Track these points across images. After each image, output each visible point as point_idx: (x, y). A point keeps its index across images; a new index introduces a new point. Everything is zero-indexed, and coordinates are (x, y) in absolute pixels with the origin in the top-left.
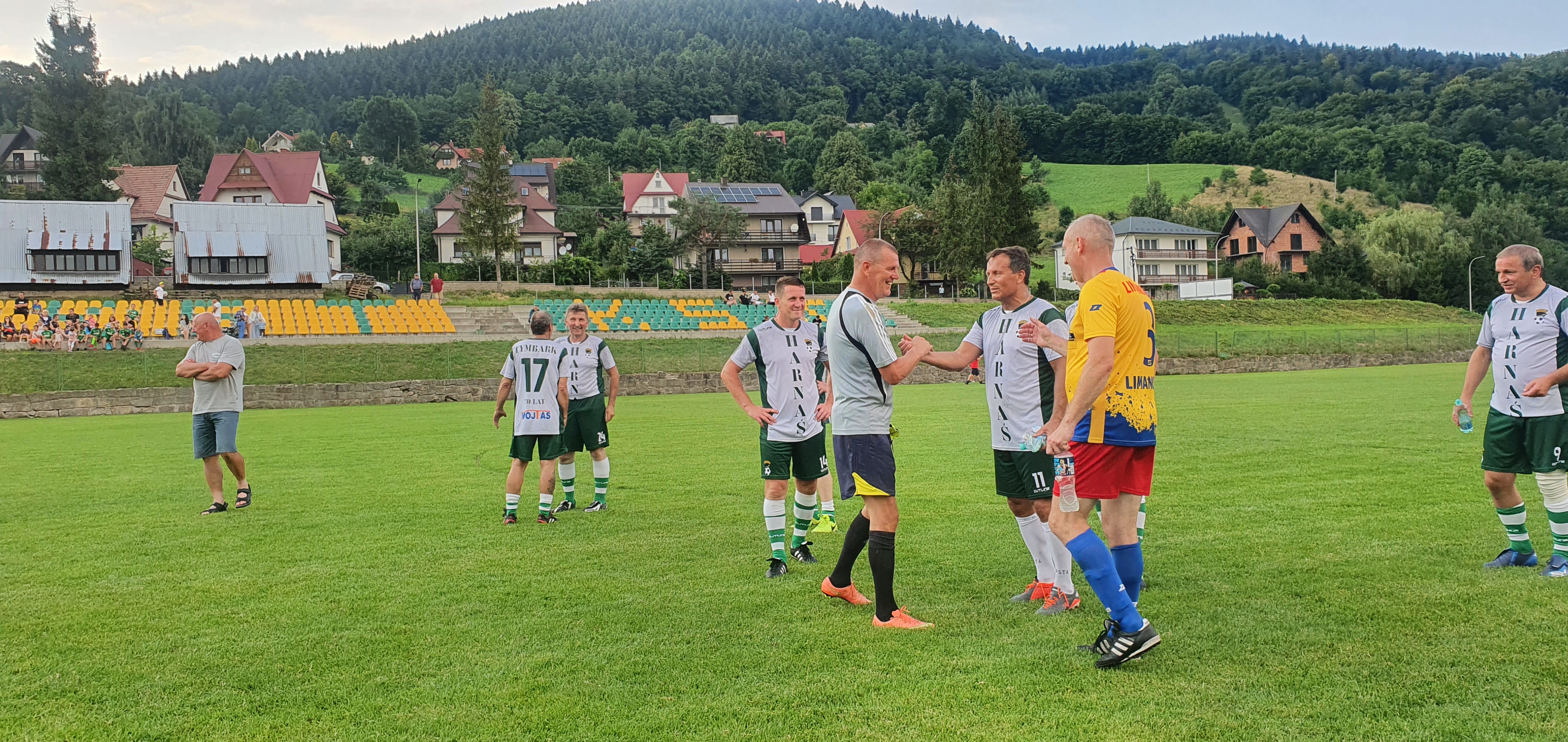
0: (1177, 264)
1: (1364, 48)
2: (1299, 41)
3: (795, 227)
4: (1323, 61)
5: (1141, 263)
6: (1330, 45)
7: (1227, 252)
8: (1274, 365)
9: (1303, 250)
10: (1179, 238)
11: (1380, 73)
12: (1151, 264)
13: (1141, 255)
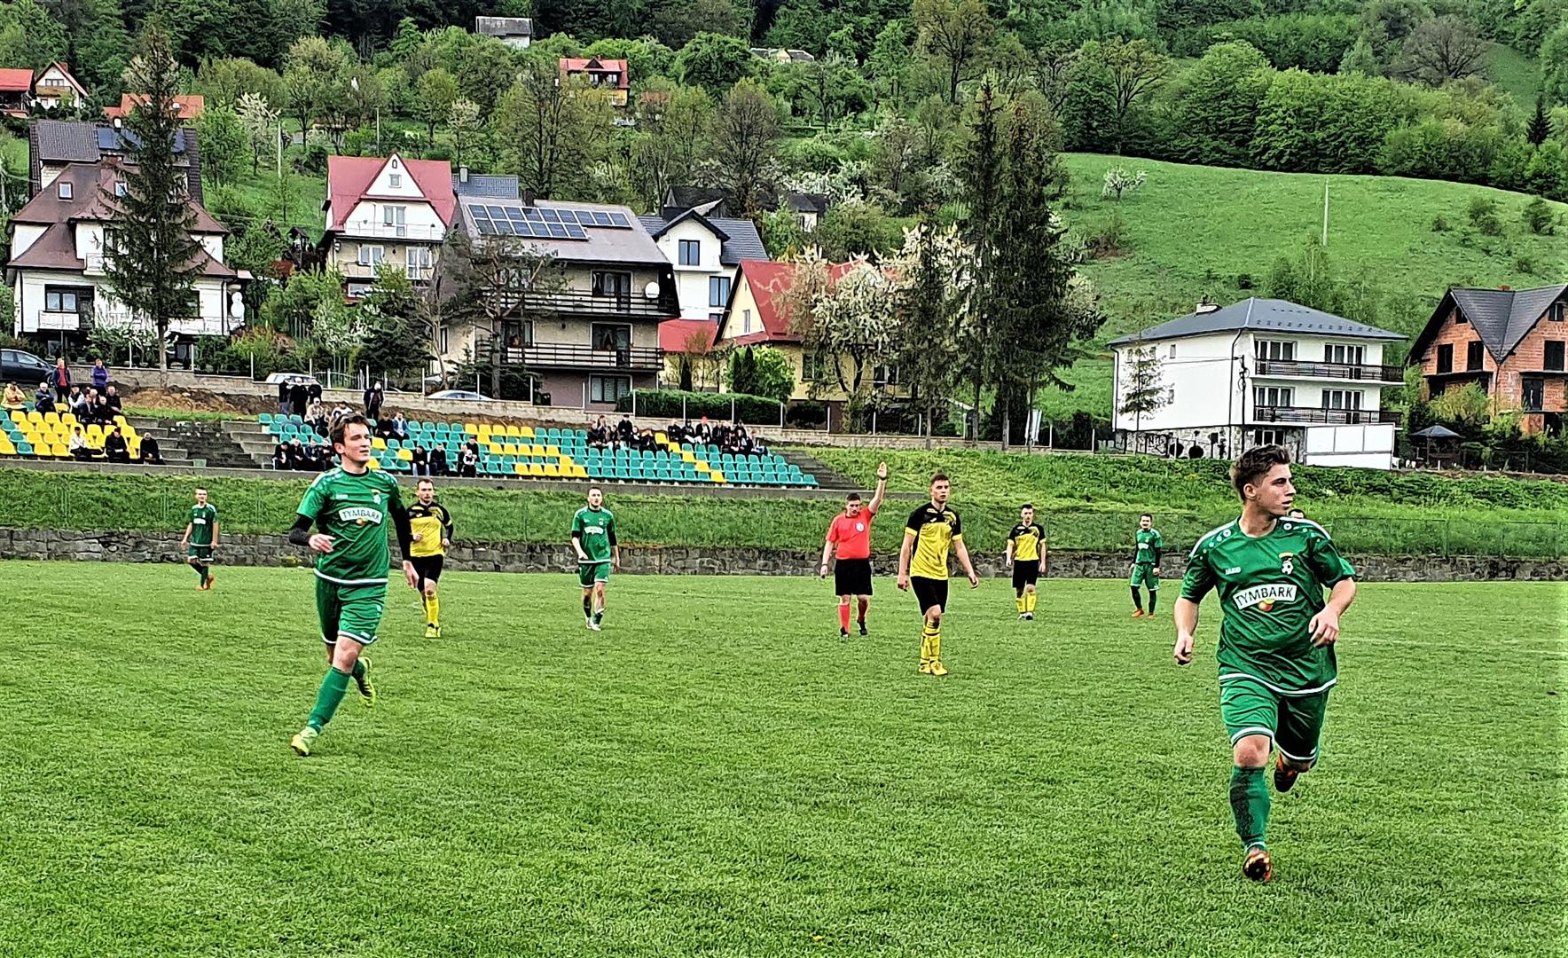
0: (1327, 388)
3: (653, 289)
5: (1262, 384)
7: (1432, 369)
12: (1279, 386)
13: (1262, 370)
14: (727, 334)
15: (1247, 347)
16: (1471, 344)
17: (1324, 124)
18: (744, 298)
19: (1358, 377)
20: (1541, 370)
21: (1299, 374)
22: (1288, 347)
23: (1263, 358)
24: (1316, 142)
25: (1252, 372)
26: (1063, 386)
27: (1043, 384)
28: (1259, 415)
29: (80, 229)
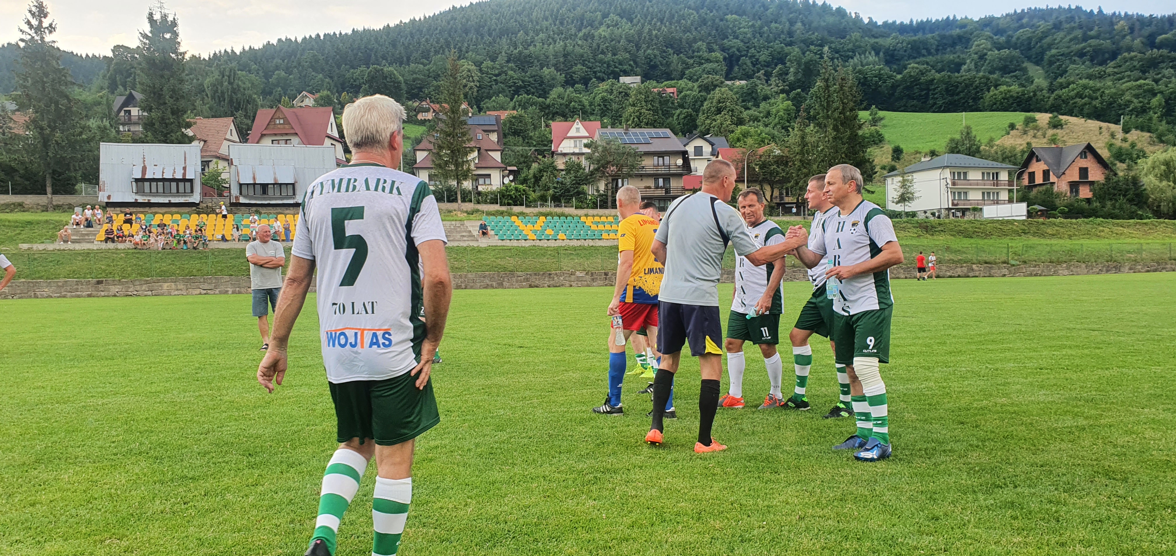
0: (984, 191)
1: (1151, 16)
2: (1096, 12)
3: (680, 162)
4: (1116, 27)
5: (954, 190)
6: (1123, 14)
7: (1026, 182)
8: (1055, 271)
9: (1089, 180)
10: (986, 171)
11: (1164, 36)
12: (962, 191)
13: (954, 184)
19: (997, 186)
20: (1078, 180)
21: (970, 185)
22: (965, 174)
23: (954, 179)
25: (950, 186)
28: (953, 204)
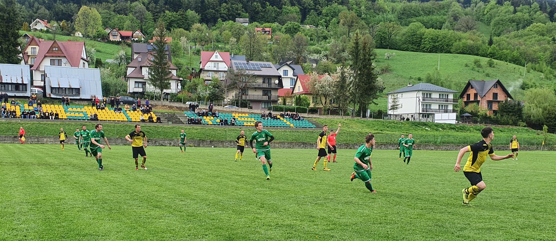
0: (439, 104)
3: (277, 82)
7: (465, 100)
9: (498, 100)
12: (428, 104)
13: (424, 100)
14: (294, 92)
15: (420, 95)
16: (475, 94)
17: (438, 42)
18: (299, 83)
19: (447, 102)
20: (492, 100)
21: (433, 101)
22: (430, 94)
23: (424, 97)
24: (437, 46)
25: (421, 100)
26: (375, 104)
27: (370, 103)
28: (423, 111)
29: (143, 68)
